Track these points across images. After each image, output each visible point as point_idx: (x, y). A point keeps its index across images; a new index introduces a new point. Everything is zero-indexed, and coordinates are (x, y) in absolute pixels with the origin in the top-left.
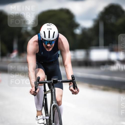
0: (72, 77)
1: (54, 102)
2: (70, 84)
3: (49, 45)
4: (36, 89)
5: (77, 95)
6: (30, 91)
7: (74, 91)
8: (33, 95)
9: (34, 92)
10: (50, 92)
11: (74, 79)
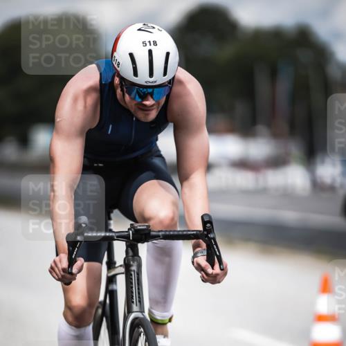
1: (135, 308)
2: (195, 247)
6: (52, 268)
7: (210, 271)
8: (59, 280)
9: (63, 270)
11: (211, 231)
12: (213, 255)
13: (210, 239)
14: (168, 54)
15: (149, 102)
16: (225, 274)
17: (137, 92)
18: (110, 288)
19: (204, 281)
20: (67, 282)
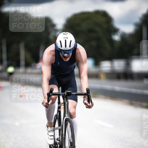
0: (87, 91)
1: (66, 115)
4: (48, 101)
5: (90, 109)
6: (43, 103)
7: (88, 104)
8: (45, 106)
9: (46, 103)
10: (63, 105)
11: (89, 93)
12: (89, 100)
13: (89, 95)
14: (71, 41)
15: (66, 55)
16: (93, 105)
17: (64, 52)
18: (59, 110)
19: (87, 108)
20: (47, 107)
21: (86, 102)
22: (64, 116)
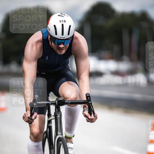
0: (87, 97)
1: (59, 133)
2: (84, 107)
3: (61, 46)
4: (32, 114)
6: (24, 117)
7: (90, 117)
13: (89, 104)
14: (70, 26)
16: (96, 118)
18: (49, 125)
19: (88, 121)
20: (30, 123)
21: (87, 113)
22: (57, 134)
